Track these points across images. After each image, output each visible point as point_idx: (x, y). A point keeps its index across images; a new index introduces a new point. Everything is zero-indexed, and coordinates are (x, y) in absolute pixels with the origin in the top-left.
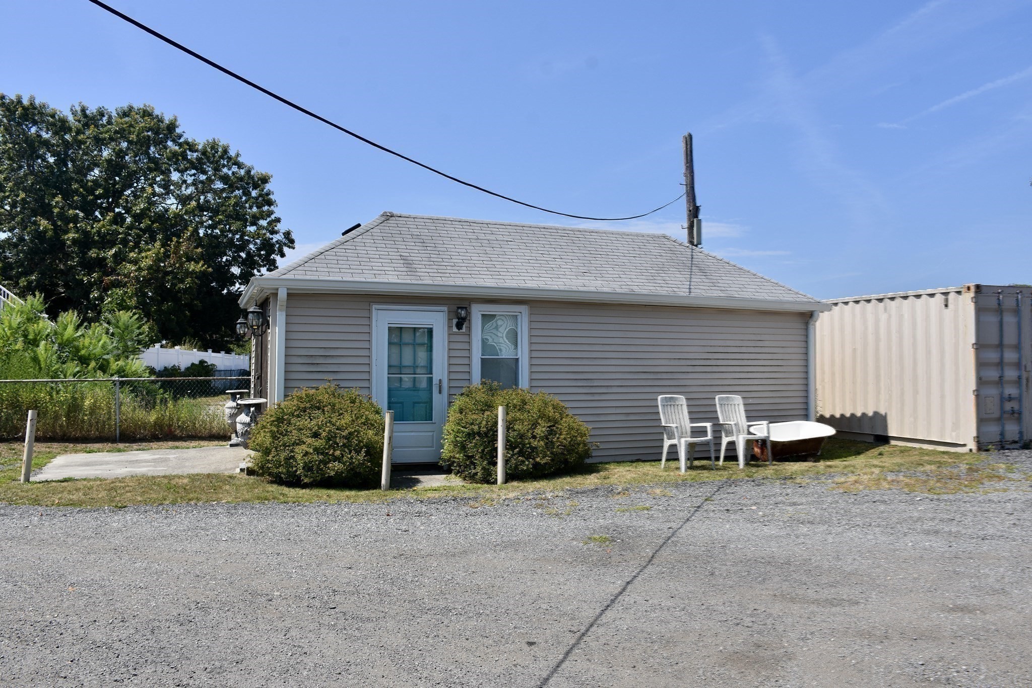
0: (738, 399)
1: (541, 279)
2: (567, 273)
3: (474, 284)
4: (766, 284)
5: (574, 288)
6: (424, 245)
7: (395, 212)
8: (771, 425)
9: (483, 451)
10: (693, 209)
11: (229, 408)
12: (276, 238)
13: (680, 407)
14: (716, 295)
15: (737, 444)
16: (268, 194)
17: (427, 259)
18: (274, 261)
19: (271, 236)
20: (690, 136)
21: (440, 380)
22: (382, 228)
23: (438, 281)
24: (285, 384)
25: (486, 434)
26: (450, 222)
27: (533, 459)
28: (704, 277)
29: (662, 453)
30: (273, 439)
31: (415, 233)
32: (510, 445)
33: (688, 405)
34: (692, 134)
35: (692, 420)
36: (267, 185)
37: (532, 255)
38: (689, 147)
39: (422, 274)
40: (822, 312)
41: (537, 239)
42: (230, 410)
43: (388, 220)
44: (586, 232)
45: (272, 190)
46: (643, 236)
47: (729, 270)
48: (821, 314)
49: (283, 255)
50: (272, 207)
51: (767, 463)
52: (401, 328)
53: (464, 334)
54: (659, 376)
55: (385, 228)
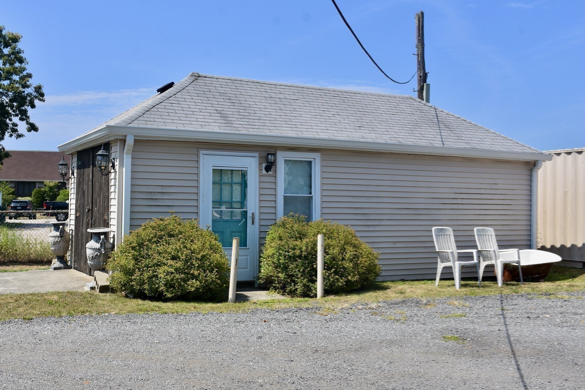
0: (491, 231)
1: (329, 131)
2: (347, 127)
3: (279, 135)
4: (498, 138)
5: (356, 139)
6: (231, 101)
7: (201, 74)
8: (520, 251)
9: (304, 271)
10: (423, 75)
11: (53, 237)
12: (27, 91)
13: (448, 237)
14: (463, 146)
15: (496, 267)
16: (19, 52)
17: (237, 113)
18: (26, 111)
19: (23, 90)
20: (422, 13)
21: (253, 214)
22: (194, 86)
23: (252, 132)
24: (131, 215)
25: (306, 257)
26: (245, 83)
27: (345, 278)
28: (450, 132)
29: (436, 274)
30: (136, 261)
31: (222, 92)
32: (327, 267)
33: (454, 236)
34: (424, 12)
35: (458, 247)
36: (17, 44)
37: (316, 111)
38: (421, 23)
39: (237, 126)
40: (544, 161)
41: (316, 98)
42: (54, 239)
43: (197, 79)
44: (351, 93)
45: (22, 49)
46: (395, 97)
47: (467, 127)
48: (543, 163)
49: (33, 106)
50: (23, 64)
51: (520, 283)
52: (221, 170)
53: (271, 176)
54: (418, 212)
55: (196, 86)
